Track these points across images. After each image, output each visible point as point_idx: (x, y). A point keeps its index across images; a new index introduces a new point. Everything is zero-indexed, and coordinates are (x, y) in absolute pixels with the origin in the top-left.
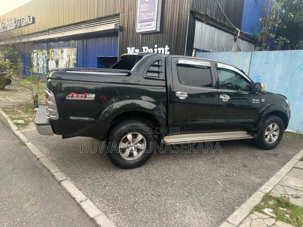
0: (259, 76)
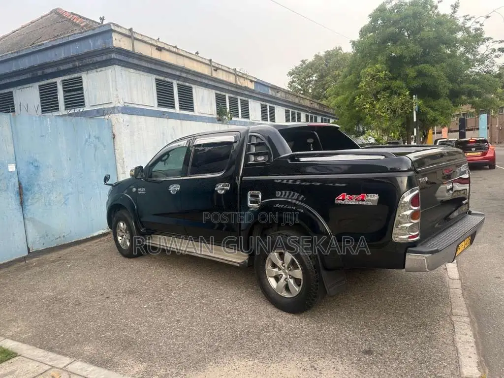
0: (36, 160)
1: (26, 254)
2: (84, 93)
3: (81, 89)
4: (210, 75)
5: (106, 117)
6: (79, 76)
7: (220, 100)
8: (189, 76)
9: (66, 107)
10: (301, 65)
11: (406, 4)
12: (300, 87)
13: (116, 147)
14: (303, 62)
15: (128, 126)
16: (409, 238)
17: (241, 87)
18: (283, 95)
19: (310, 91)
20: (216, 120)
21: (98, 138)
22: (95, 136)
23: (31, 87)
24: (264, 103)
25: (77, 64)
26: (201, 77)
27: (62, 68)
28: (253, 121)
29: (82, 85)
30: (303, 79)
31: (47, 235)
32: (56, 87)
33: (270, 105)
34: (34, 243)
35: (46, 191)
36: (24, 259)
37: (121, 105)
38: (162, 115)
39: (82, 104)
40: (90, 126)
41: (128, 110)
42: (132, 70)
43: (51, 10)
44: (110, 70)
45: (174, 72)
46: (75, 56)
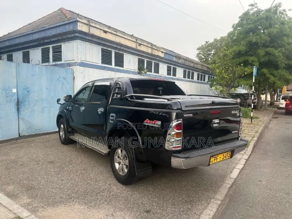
0: (28, 88)
1: (18, 136)
2: (62, 54)
3: (61, 52)
4: (135, 48)
5: (71, 67)
6: (60, 45)
7: (141, 62)
8: (122, 48)
9: (53, 61)
10: (205, 44)
11: (262, 11)
12: (203, 57)
13: (75, 84)
14: (207, 42)
15: (82, 73)
16: (173, 148)
17: (154, 56)
18: (183, 61)
19: (210, 60)
20: (137, 73)
21: (65, 79)
22: (63, 78)
23: (38, 49)
24: (170, 65)
25: (59, 38)
26: (129, 49)
27: (52, 40)
28: (161, 75)
29: (61, 49)
30: (206, 53)
31: (31, 128)
32: (49, 50)
33: (174, 66)
34: (22, 131)
35: (32, 105)
36: (16, 139)
37: (79, 61)
38: (104, 68)
39: (60, 59)
40: (61, 72)
41: (83, 64)
42: (87, 43)
43: (59, 8)
44: (75, 42)
45: (112, 45)
46: (59, 34)
